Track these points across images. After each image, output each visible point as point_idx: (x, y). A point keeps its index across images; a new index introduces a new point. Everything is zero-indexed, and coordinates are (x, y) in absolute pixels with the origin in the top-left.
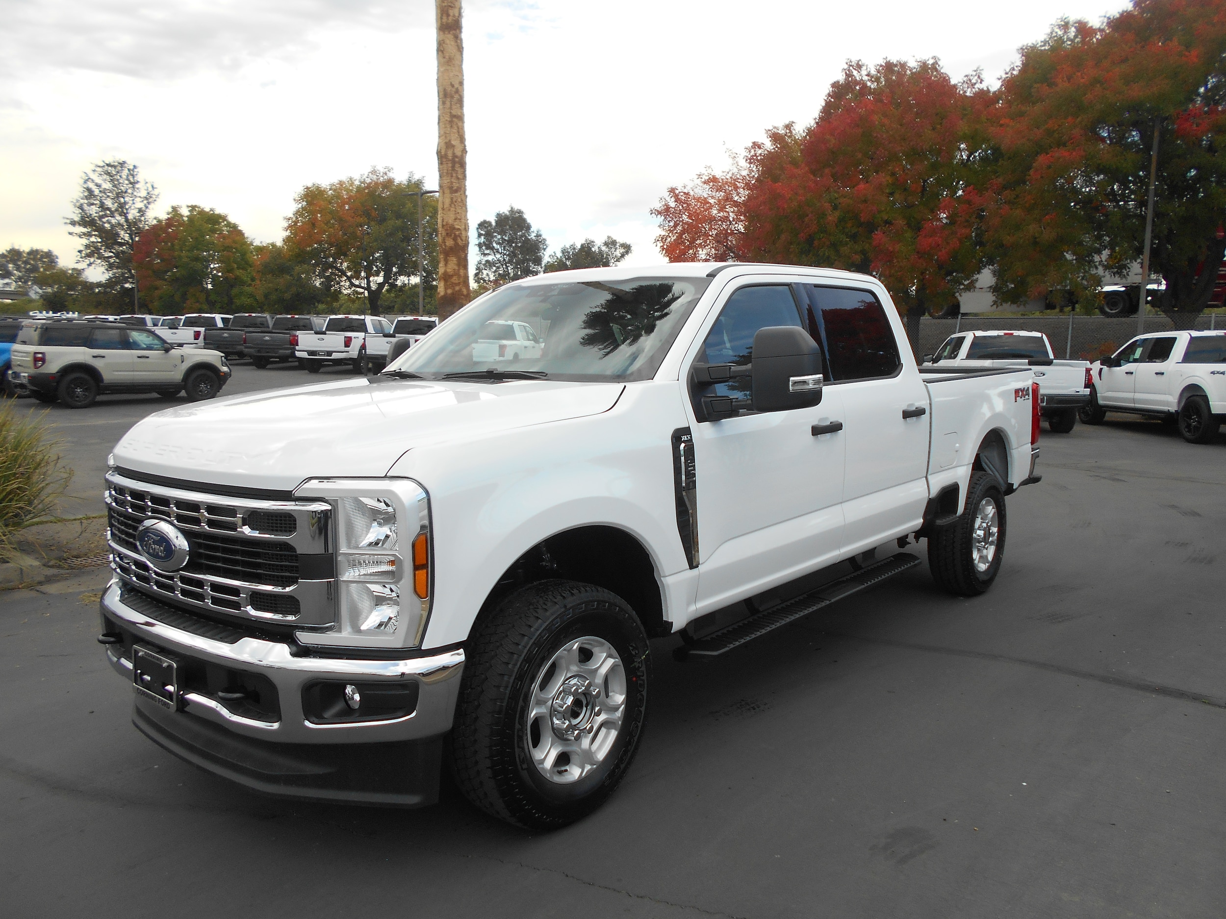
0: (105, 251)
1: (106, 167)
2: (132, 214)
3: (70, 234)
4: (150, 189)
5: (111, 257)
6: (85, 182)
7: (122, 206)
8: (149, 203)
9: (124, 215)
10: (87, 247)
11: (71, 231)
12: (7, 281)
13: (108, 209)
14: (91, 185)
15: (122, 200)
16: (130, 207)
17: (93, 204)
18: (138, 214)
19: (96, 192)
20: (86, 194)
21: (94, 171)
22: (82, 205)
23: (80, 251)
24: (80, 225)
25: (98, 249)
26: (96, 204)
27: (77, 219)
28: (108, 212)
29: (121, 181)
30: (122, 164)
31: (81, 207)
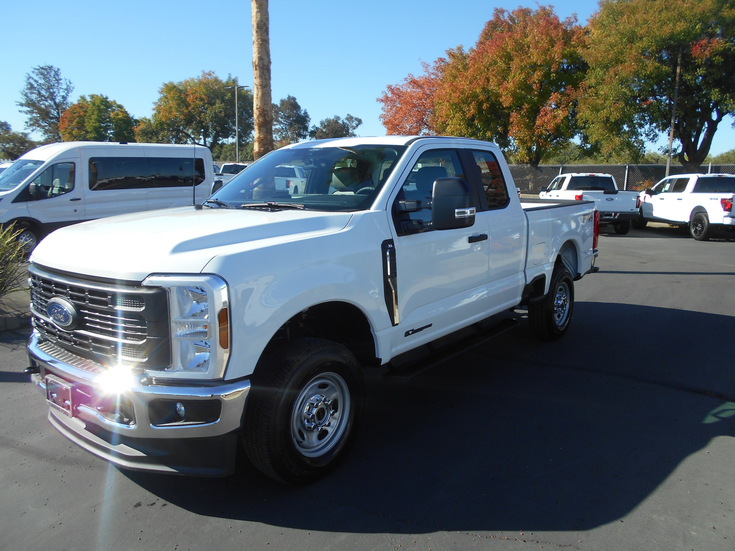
0: (42, 122)
1: (41, 70)
2: (58, 99)
3: (20, 111)
4: (68, 84)
5: (46, 126)
6: (28, 79)
7: (52, 94)
8: (68, 93)
9: (53, 100)
10: (31, 119)
11: (21, 110)
13: (43, 96)
14: (32, 81)
15: (52, 90)
16: (57, 95)
17: (34, 93)
19: (35, 85)
20: (29, 87)
21: (33, 72)
22: (26, 93)
23: (26, 122)
24: (26, 106)
25: (37, 121)
26: (35, 93)
27: (24, 102)
28: (43, 98)
29: (51, 79)
30: (51, 68)
31: (26, 95)
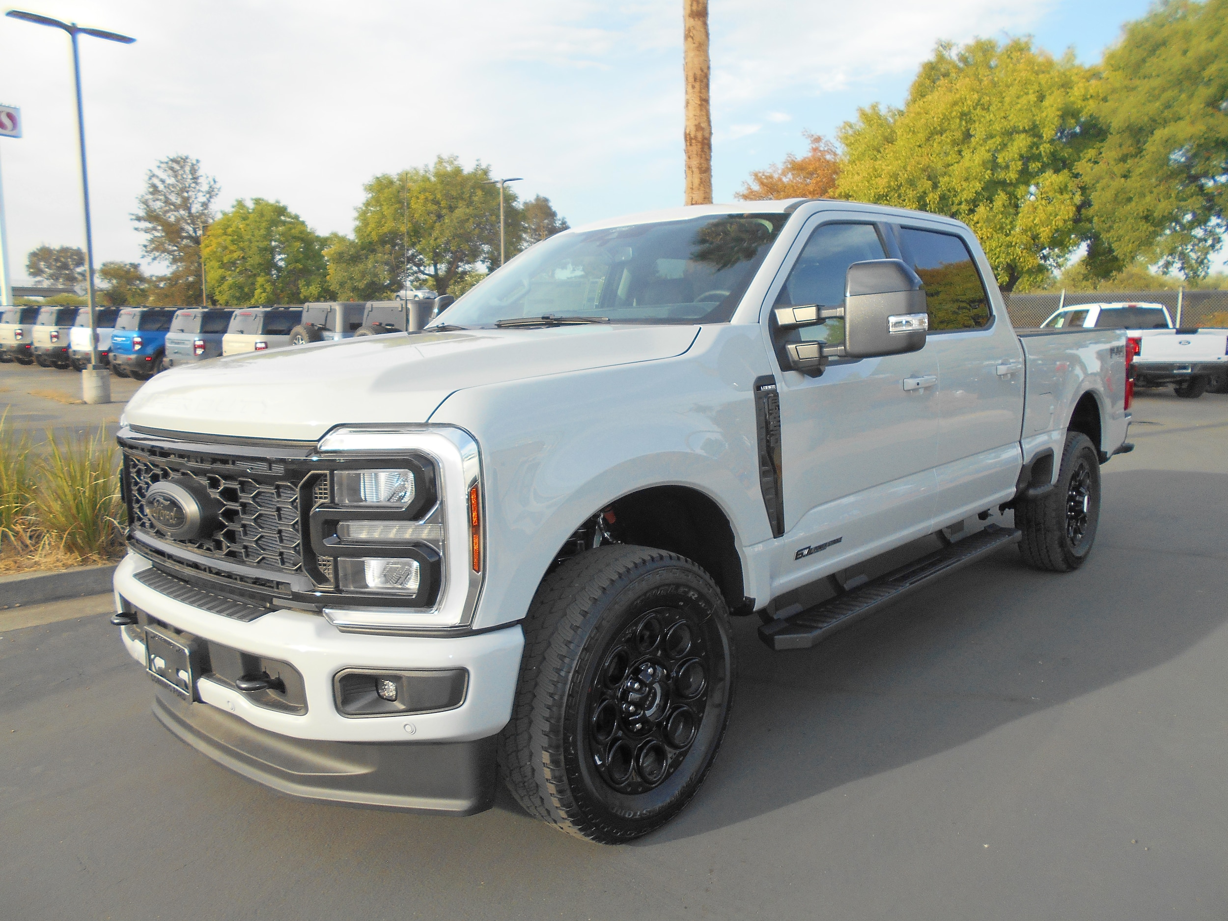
0: (169, 245)
1: (170, 162)
2: (196, 208)
3: (136, 229)
4: (212, 183)
5: (175, 251)
6: (150, 179)
7: (186, 200)
8: (211, 197)
9: (189, 209)
10: (152, 241)
11: (136, 227)
12: (39, 278)
13: (173, 204)
14: (156, 181)
15: (185, 194)
16: (193, 201)
17: (158, 200)
18: (202, 208)
19: (161, 187)
20: (151, 190)
21: (159, 167)
22: (147, 200)
23: (145, 246)
24: (145, 220)
25: (162, 244)
26: (161, 200)
27: (142, 213)
28: (172, 207)
29: (185, 176)
30: (185, 160)
31: (145, 203)
